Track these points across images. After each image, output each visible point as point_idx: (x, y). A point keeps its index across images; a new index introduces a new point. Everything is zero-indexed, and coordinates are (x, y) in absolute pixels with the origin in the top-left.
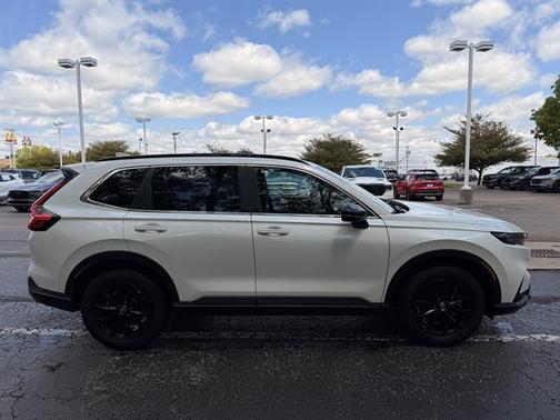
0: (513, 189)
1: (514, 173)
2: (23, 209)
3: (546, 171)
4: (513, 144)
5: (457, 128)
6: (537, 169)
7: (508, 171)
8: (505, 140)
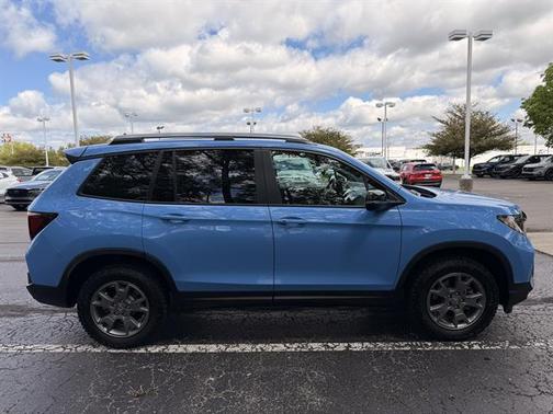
0: (503, 177)
1: (503, 162)
2: (20, 208)
3: (535, 159)
4: (501, 133)
5: (445, 118)
6: (527, 157)
7: (497, 160)
8: (493, 129)
